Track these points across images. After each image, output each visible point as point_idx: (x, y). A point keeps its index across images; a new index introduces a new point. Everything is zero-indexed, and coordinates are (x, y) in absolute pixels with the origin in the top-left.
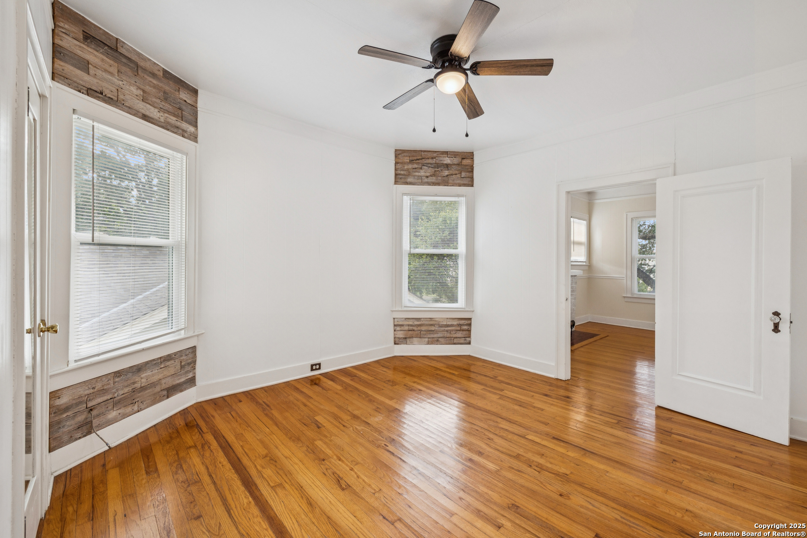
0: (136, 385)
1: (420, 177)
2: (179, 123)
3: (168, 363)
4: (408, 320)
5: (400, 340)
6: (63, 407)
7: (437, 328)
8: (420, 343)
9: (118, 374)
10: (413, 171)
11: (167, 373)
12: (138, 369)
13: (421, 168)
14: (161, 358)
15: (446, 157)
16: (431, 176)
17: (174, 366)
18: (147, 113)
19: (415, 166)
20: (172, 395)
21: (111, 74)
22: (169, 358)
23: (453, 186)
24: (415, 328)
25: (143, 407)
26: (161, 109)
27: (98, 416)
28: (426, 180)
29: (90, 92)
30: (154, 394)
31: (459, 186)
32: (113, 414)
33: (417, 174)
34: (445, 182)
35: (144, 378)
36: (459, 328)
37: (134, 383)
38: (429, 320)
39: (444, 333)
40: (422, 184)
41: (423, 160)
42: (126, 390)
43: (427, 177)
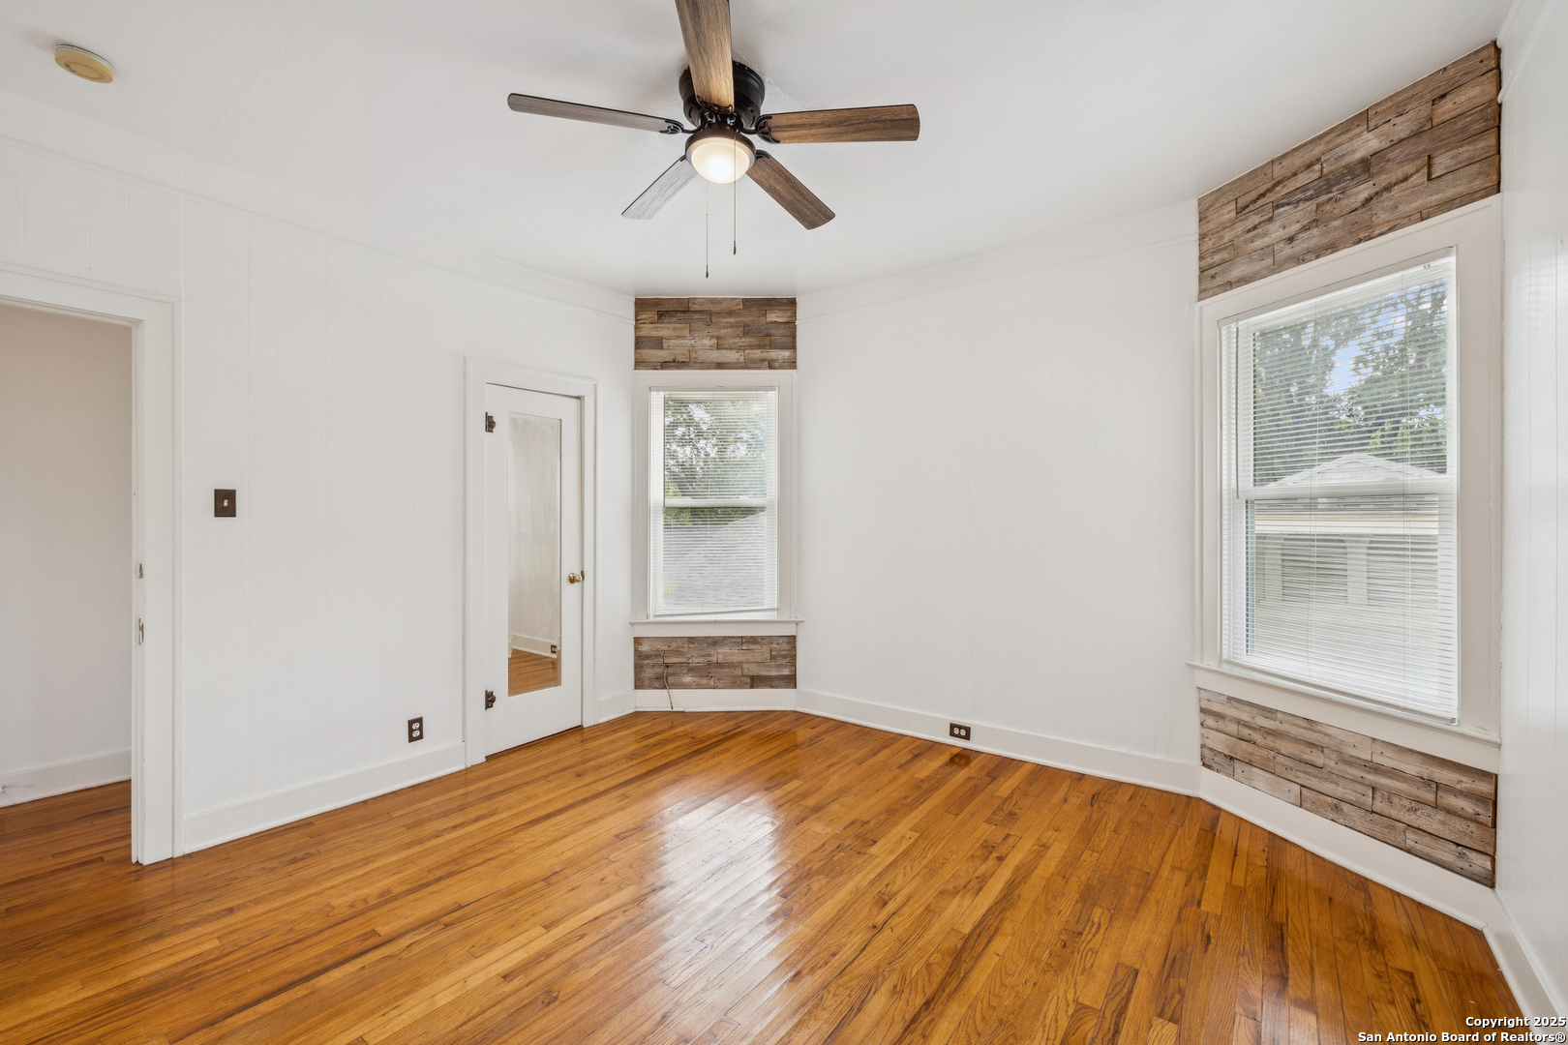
0: (711, 658)
1: (1267, 250)
2: (765, 354)
3: (752, 647)
4: (1237, 705)
5: (1217, 759)
6: (644, 654)
7: (1332, 764)
8: (1273, 792)
9: (691, 640)
10: (1246, 242)
11: (749, 656)
12: (715, 642)
13: (1271, 220)
14: (742, 637)
15: (1360, 135)
16: (1305, 229)
17: (761, 653)
18: (723, 360)
19: (1255, 219)
20: (758, 687)
21: (683, 337)
22: (753, 640)
23: (1391, 229)
24: (1256, 736)
25: (720, 686)
26: (739, 349)
27: (674, 674)
28: (1288, 251)
29: (664, 365)
30: (734, 677)
31: (1422, 219)
32: (688, 679)
33: (1259, 243)
34: (1362, 232)
35: (722, 653)
36: (1430, 797)
37: (709, 655)
38: (1304, 724)
39: (1360, 788)
40: (1277, 267)
41: (1278, 189)
42: (701, 660)
43: (1291, 239)
